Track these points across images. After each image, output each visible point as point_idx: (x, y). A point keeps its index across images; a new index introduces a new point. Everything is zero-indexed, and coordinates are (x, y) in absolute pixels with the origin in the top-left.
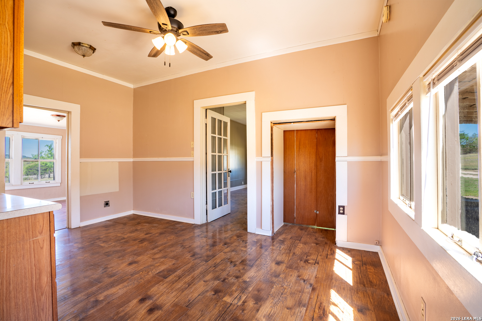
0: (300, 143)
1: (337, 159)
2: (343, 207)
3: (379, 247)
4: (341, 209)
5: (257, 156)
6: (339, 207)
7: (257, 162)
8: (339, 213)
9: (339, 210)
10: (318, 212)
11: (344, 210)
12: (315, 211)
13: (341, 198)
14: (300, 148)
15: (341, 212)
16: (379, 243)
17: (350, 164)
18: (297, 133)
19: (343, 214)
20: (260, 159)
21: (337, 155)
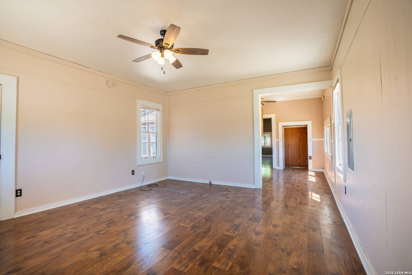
0: (291, 133)
1: (308, 140)
2: (311, 157)
3: (324, 170)
4: (310, 157)
5: (277, 139)
6: (309, 157)
7: (277, 141)
8: (309, 159)
9: (309, 158)
10: (300, 161)
11: (311, 158)
12: (299, 161)
13: (310, 153)
14: (291, 135)
15: (310, 158)
16: (324, 168)
17: (313, 141)
18: (290, 129)
19: (311, 159)
20: (278, 140)
21: (308, 138)
